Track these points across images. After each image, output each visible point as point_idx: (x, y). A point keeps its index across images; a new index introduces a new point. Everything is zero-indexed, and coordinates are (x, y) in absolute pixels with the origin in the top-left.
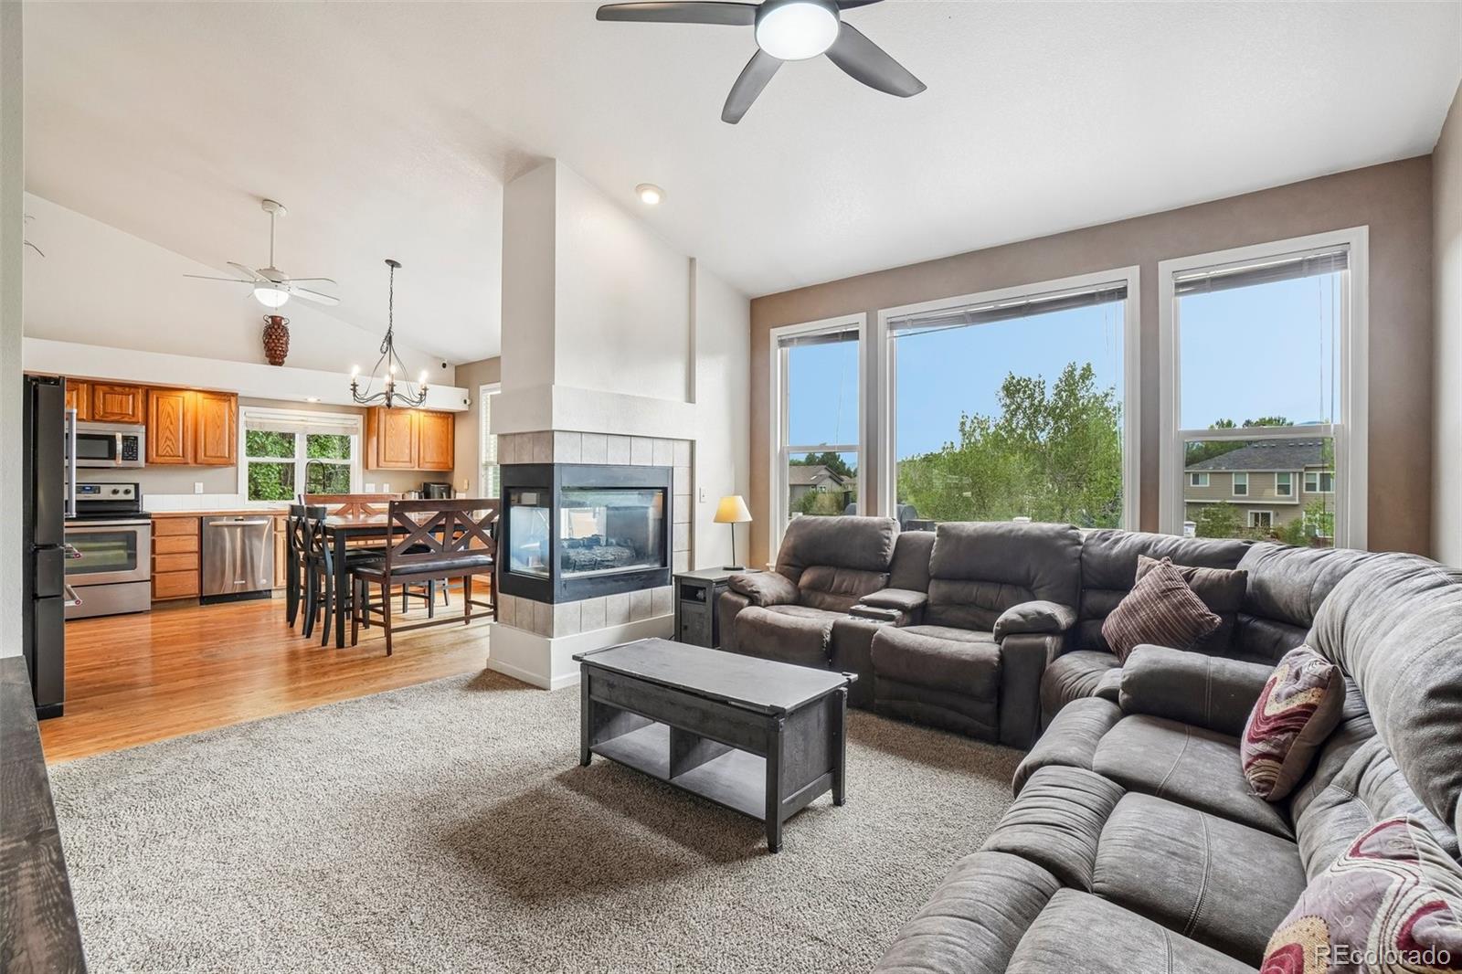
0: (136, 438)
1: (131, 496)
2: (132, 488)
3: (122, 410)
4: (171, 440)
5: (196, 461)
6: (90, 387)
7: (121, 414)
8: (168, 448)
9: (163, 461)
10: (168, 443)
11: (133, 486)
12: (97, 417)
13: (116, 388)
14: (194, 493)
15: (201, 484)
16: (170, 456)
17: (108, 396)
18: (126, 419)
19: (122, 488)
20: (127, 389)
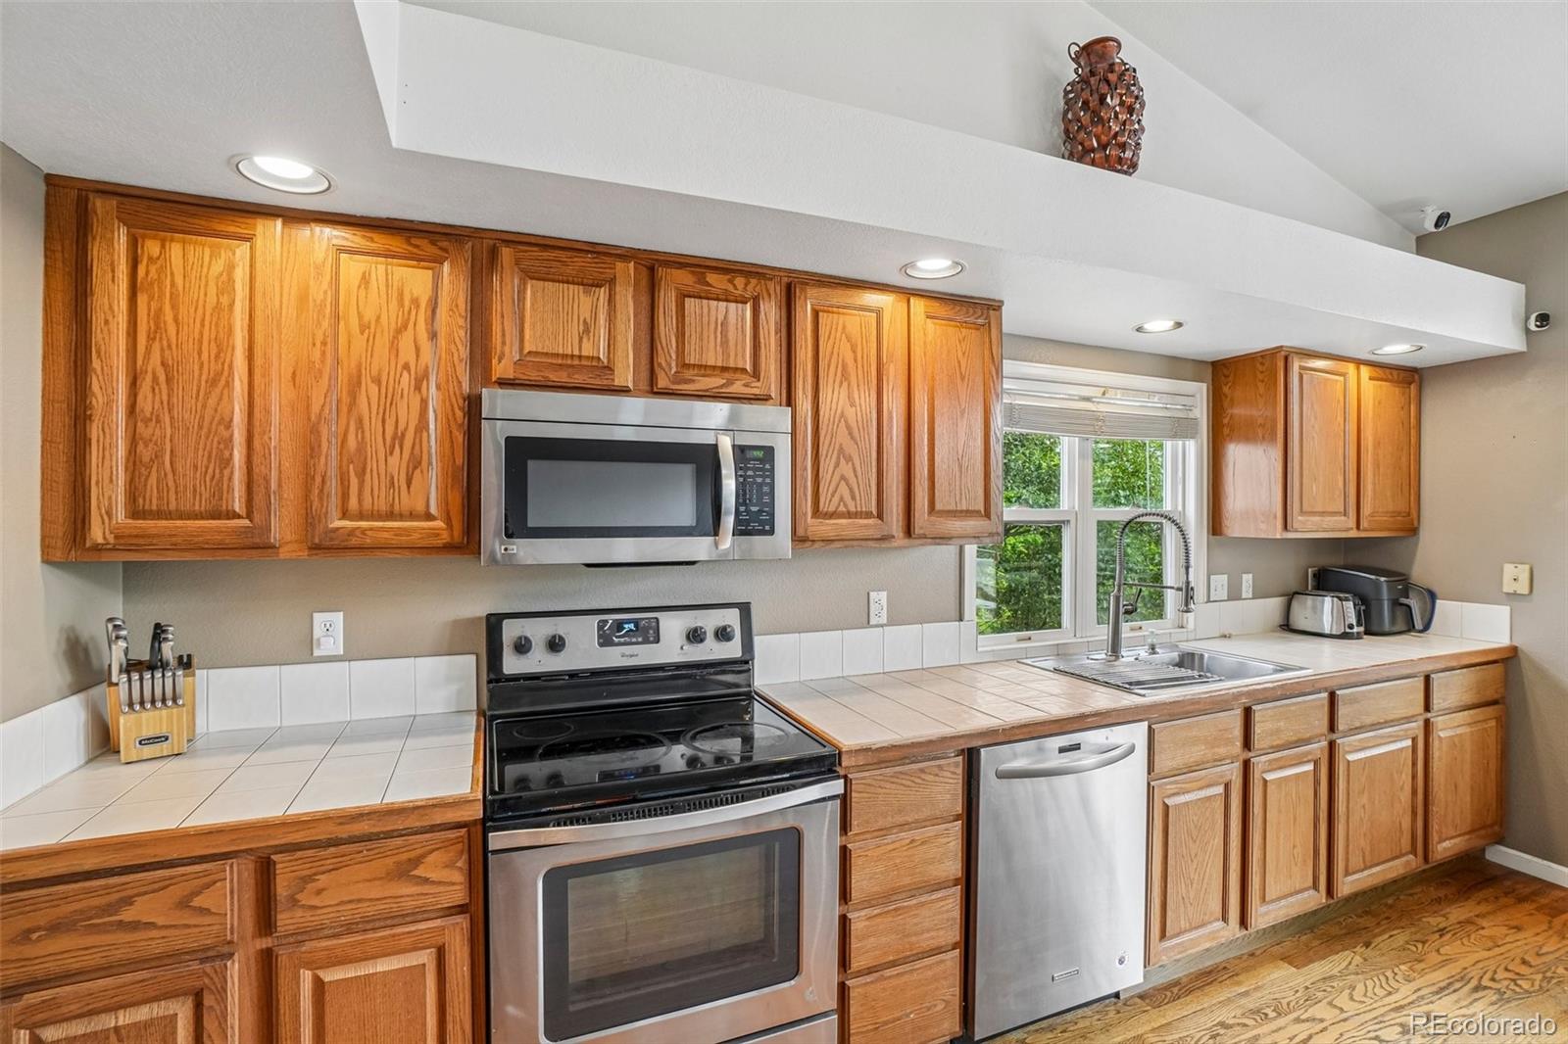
0: (769, 452)
1: (733, 650)
2: (732, 618)
3: (726, 354)
4: (849, 459)
5: (908, 531)
6: (645, 272)
7: (724, 369)
8: (844, 489)
9: (832, 534)
10: (845, 469)
11: (736, 611)
12: (662, 382)
13: (711, 278)
14: (868, 624)
15: (883, 595)
16: (849, 515)
17: (691, 304)
18: (737, 388)
19: (710, 621)
20: (740, 281)
